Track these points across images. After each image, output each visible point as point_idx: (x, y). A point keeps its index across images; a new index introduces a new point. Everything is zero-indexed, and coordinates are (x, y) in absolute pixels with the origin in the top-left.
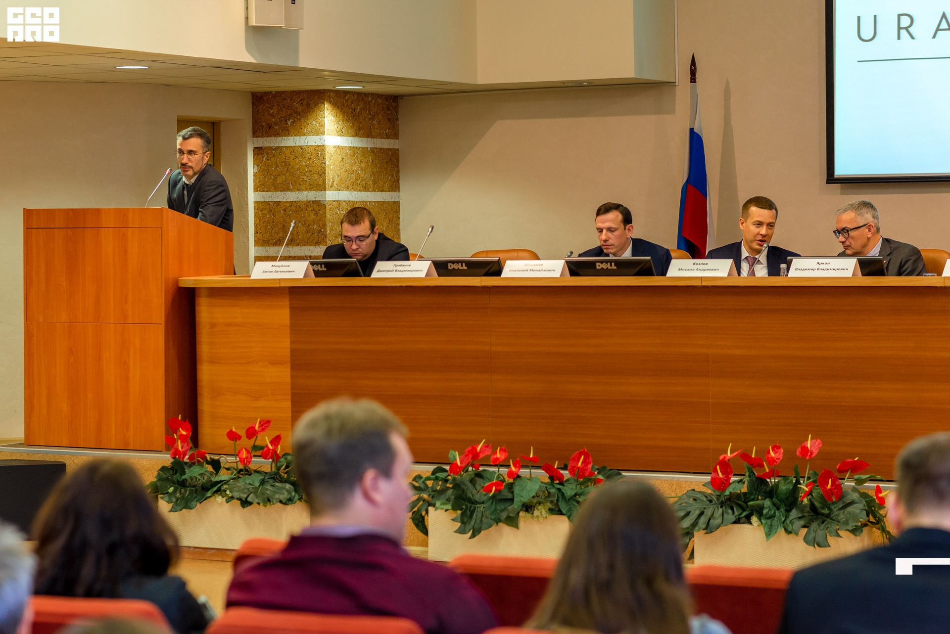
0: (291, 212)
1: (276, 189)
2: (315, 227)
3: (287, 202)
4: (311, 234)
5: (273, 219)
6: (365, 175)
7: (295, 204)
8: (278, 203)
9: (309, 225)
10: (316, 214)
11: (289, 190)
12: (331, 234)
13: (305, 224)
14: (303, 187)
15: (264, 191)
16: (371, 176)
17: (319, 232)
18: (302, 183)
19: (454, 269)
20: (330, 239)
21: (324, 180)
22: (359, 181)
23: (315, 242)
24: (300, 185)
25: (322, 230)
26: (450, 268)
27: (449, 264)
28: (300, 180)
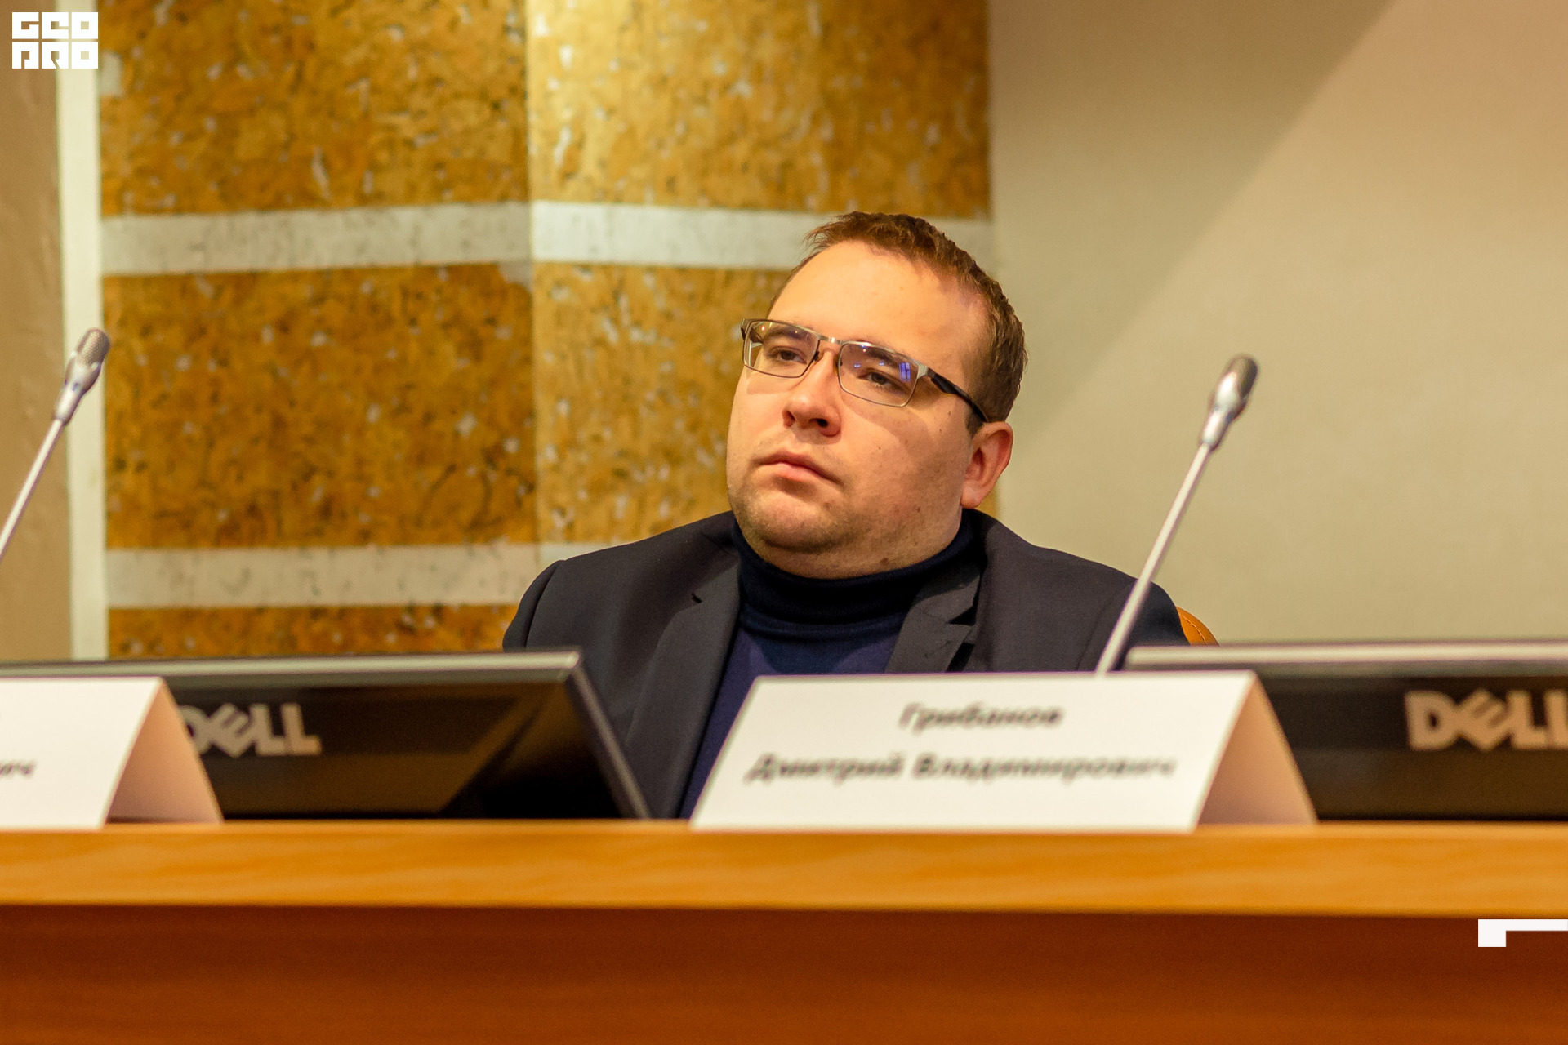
0: (319, 340)
1: (232, 198)
2: (467, 425)
3: (294, 276)
4: (434, 473)
5: (215, 382)
6: (779, 108)
7: (344, 289)
8: (244, 283)
9: (428, 418)
10: (474, 347)
11: (307, 199)
12: (569, 466)
13: (403, 409)
14: (392, 182)
15: (158, 211)
16: (816, 120)
17: (493, 456)
18: (383, 157)
19: (1462, 744)
20: (562, 498)
21: (519, 136)
22: (740, 151)
23: (466, 515)
24: (374, 167)
25: (511, 446)
26: (1422, 737)
27: (1419, 705)
28: (376, 138)
